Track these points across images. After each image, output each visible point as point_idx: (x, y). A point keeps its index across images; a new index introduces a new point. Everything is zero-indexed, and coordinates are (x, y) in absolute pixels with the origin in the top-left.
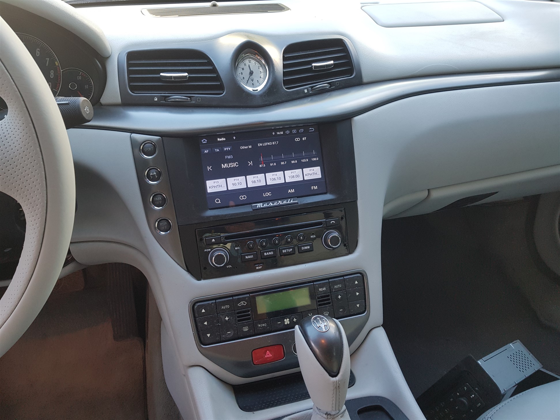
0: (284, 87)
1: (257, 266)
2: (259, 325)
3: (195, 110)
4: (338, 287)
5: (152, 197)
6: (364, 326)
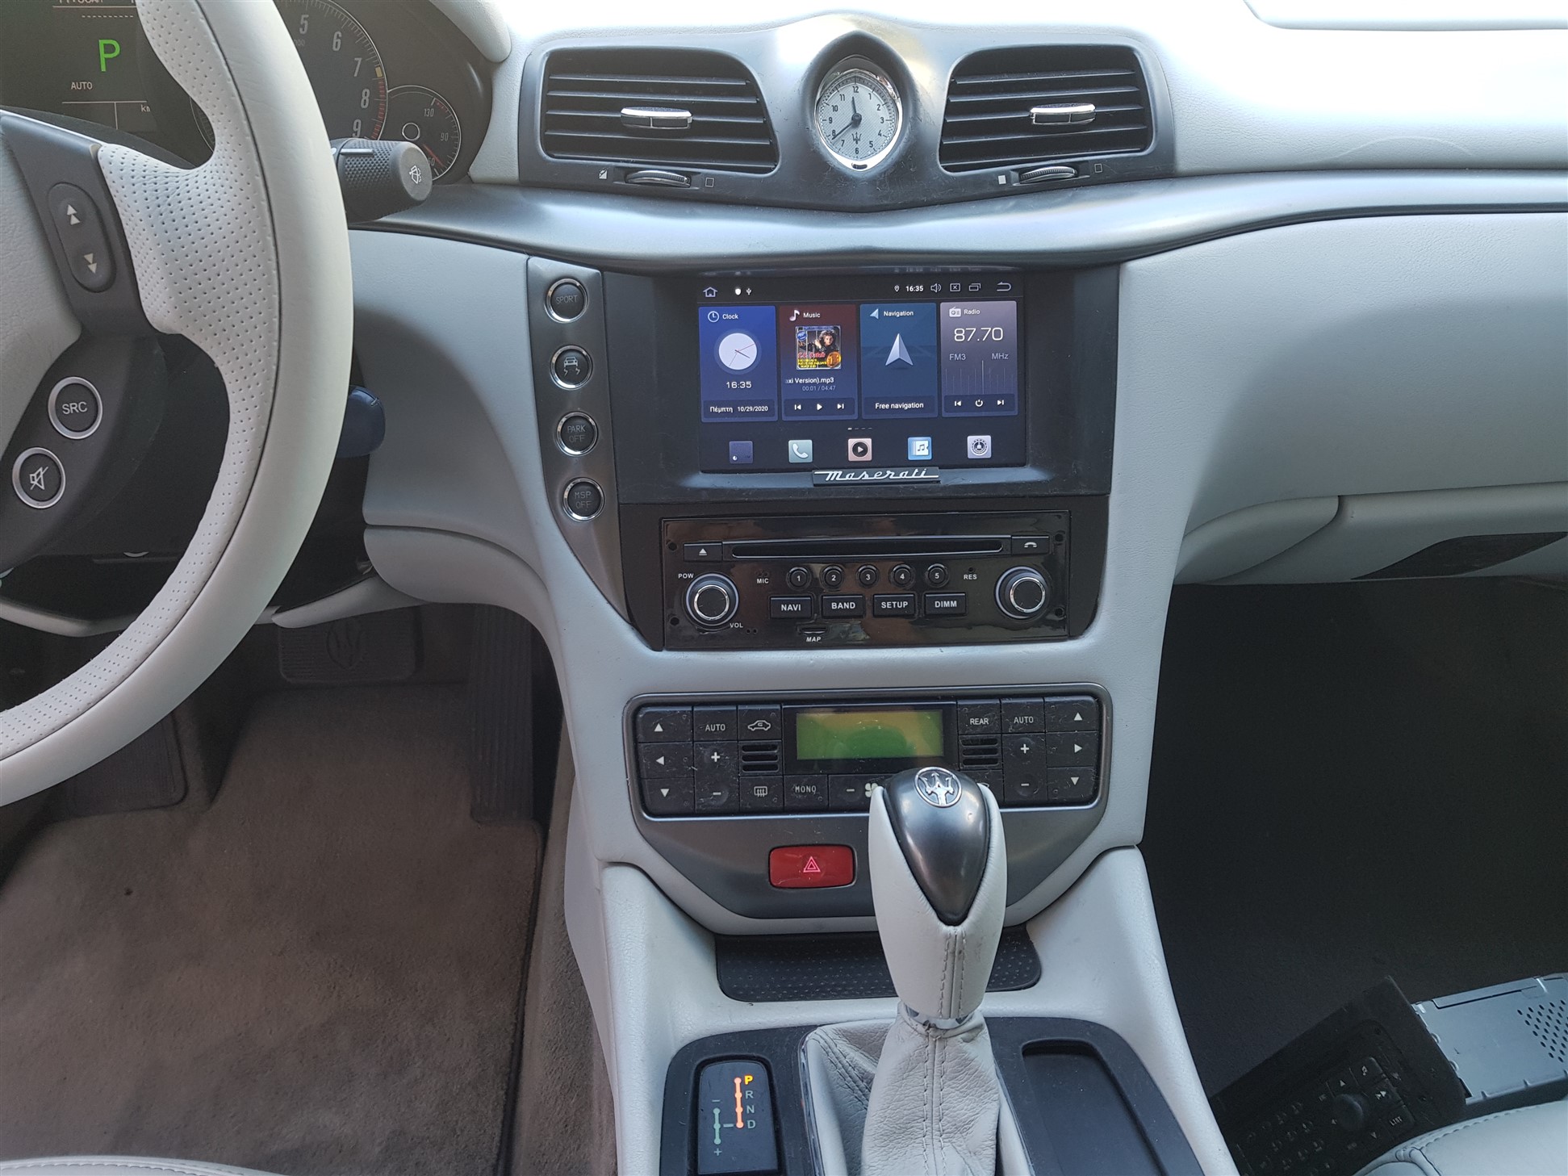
0: (940, 166)
1: (809, 635)
2: (797, 788)
3: (699, 210)
4: (1025, 722)
5: (564, 420)
6: (1086, 838)
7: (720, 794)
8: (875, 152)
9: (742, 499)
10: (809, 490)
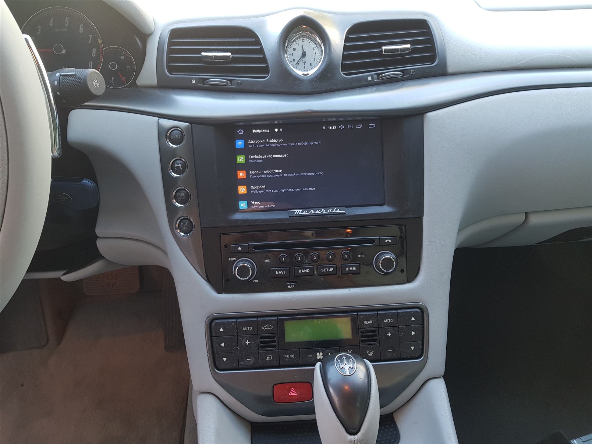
0: (342, 73)
1: (289, 285)
2: (286, 356)
3: (236, 96)
4: (389, 322)
5: (175, 191)
6: (418, 374)
7: (250, 359)
8: (313, 68)
9: (257, 224)
10: (287, 219)
